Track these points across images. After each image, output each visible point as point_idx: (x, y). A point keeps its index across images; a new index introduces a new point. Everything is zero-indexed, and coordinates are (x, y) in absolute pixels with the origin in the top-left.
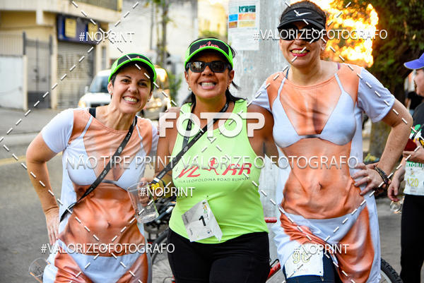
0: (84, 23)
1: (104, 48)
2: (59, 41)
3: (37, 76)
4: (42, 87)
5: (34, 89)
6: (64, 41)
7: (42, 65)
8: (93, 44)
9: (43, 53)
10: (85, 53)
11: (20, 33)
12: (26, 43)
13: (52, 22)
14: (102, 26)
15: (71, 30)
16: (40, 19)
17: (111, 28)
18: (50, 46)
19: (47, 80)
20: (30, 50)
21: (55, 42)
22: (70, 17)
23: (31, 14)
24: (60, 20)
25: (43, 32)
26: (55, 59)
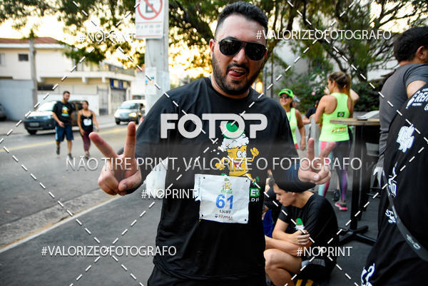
0: (121, 82)
1: (129, 92)
2: (112, 89)
3: (103, 102)
4: (105, 107)
5: (102, 107)
6: (114, 89)
7: (105, 98)
8: (125, 90)
9: (105, 93)
10: (122, 93)
11: (95, 86)
12: (98, 90)
13: (108, 81)
14: (129, 83)
15: (116, 84)
16: (104, 80)
17: (132, 84)
18: (108, 91)
19: (107, 104)
20: (100, 93)
21: (110, 89)
22: (116, 79)
23: (100, 79)
24: (112, 81)
25: (105, 85)
26: (110, 96)
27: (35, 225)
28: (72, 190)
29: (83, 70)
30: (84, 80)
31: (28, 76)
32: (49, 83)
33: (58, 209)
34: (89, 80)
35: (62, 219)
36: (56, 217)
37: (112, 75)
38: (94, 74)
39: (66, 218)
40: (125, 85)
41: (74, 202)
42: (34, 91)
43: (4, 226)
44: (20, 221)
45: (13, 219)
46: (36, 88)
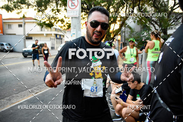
0: (60, 35)
1: (64, 39)
2: (56, 38)
3: (53, 44)
5: (52, 46)
6: (57, 38)
7: (53, 42)
8: (62, 39)
9: (53, 40)
10: (61, 40)
11: (50, 37)
12: (51, 39)
13: (55, 35)
15: (58, 37)
16: (53, 35)
17: (65, 36)
18: (55, 39)
19: (54, 45)
20: (51, 40)
22: (58, 34)
23: (52, 34)
24: (56, 35)
25: (53, 37)
26: (55, 41)
27: (25, 95)
28: (40, 81)
29: (44, 31)
30: (45, 35)
31: (22, 33)
32: (31, 36)
33: (35, 89)
34: (47, 35)
35: (36, 93)
36: (34, 92)
37: (56, 33)
38: (49, 32)
39: (38, 93)
40: (62, 37)
41: (41, 86)
42: (24, 39)
43: (13, 95)
44: (19, 93)
45: (16, 93)
46: (25, 38)
